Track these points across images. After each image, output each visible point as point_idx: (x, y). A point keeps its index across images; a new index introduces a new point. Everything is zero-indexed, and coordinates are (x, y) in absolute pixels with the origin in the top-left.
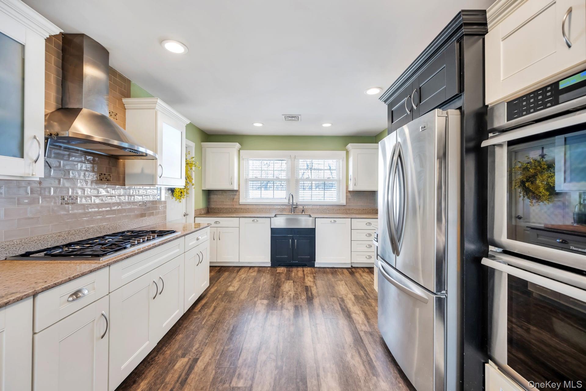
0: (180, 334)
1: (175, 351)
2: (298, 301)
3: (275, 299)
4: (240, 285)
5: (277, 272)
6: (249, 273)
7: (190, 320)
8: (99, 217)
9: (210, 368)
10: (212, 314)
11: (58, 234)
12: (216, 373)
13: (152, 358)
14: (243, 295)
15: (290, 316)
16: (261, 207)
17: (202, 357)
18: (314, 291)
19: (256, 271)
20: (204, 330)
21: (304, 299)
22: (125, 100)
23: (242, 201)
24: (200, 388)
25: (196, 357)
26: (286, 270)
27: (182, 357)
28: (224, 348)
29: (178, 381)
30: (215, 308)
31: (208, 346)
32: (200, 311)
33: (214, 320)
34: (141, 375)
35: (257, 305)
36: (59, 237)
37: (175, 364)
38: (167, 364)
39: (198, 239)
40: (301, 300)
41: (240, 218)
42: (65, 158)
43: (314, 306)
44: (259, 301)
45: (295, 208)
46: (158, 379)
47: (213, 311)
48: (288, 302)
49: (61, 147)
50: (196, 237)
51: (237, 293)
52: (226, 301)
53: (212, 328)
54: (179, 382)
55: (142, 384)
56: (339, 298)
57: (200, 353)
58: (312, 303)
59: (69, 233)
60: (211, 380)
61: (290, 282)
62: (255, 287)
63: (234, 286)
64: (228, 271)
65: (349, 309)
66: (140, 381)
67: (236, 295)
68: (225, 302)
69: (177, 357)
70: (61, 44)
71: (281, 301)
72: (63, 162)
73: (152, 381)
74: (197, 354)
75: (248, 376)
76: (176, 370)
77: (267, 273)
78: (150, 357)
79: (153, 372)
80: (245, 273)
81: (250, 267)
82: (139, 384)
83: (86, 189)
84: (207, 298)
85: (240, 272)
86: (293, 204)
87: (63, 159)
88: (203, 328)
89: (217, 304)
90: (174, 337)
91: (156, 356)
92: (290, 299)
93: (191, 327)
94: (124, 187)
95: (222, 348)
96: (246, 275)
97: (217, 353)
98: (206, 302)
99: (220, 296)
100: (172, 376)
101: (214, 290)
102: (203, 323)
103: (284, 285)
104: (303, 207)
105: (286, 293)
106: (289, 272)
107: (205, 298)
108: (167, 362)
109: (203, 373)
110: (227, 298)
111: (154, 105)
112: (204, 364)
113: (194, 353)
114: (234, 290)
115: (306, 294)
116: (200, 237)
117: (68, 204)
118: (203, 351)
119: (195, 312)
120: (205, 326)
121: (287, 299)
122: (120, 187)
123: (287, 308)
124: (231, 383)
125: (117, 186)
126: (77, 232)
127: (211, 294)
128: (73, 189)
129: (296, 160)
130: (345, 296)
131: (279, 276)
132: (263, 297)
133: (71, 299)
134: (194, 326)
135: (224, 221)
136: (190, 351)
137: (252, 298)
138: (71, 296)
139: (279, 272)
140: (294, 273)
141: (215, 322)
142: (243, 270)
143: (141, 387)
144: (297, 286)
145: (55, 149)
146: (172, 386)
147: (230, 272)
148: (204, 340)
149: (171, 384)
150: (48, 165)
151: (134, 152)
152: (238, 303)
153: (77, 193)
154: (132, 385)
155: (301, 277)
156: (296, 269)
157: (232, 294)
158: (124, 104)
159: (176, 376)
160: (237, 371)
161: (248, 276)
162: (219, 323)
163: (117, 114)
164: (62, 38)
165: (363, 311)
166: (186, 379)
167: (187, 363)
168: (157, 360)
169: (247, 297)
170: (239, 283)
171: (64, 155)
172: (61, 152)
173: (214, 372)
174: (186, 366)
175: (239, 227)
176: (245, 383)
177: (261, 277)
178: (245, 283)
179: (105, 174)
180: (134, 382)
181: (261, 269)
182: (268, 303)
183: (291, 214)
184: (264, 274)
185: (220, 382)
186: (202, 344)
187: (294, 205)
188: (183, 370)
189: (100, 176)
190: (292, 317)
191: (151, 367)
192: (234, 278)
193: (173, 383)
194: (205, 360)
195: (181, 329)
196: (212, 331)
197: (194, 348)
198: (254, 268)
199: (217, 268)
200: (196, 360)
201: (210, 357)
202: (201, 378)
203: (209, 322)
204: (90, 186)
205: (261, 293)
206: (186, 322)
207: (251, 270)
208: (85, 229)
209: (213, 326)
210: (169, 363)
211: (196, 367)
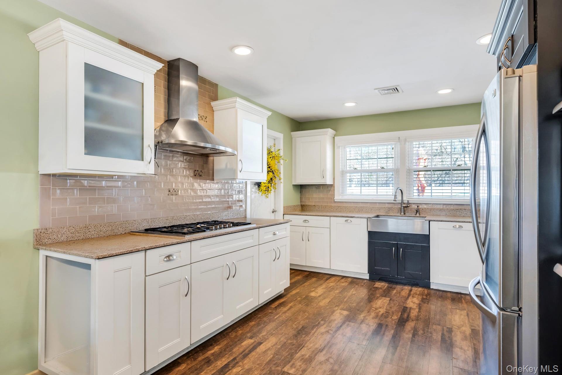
0: (253, 322)
1: (246, 333)
2: (386, 320)
3: (358, 312)
4: (324, 293)
5: (374, 286)
6: (339, 283)
7: (264, 313)
8: (194, 207)
9: (269, 352)
10: (286, 312)
11: (166, 218)
12: (273, 357)
13: (227, 333)
14: (324, 301)
15: (368, 332)
16: (361, 205)
17: (266, 343)
18: (413, 313)
19: (348, 282)
20: (274, 323)
21: (395, 319)
22: (213, 104)
23: (338, 197)
24: (257, 363)
25: (261, 342)
26: (387, 286)
27: (249, 338)
28: (287, 341)
29: (241, 353)
30: (291, 307)
31: (274, 336)
32: (276, 307)
33: (286, 318)
34: (217, 342)
35: (334, 314)
36: (167, 220)
37: (243, 342)
38: (237, 340)
39: (274, 234)
40: (390, 319)
41: (331, 218)
42: (170, 159)
43: (404, 328)
44: (339, 311)
45: (406, 207)
46: (227, 348)
47: (288, 310)
48: (373, 318)
49: (167, 150)
50: (273, 232)
51: (317, 299)
52: (304, 304)
53: (282, 323)
54: (243, 354)
55: (216, 348)
56: (445, 328)
57: (265, 339)
58: (404, 325)
59: (173, 218)
60: (267, 361)
61: (385, 299)
62: (340, 297)
63: (317, 293)
64: (316, 278)
65: (453, 341)
66: (215, 345)
67: (316, 301)
68: (302, 305)
69: (246, 337)
70: (167, 70)
71: (365, 315)
72: (169, 162)
73: (223, 348)
74: (263, 340)
75: (301, 368)
76: (242, 346)
77: (361, 285)
78: (226, 332)
79: (225, 342)
80: (334, 282)
81: (343, 277)
82: (214, 347)
83: (184, 183)
84: (286, 298)
85: (330, 280)
86: (402, 202)
87: (169, 160)
88: (273, 321)
89: (294, 305)
90: (248, 322)
91: (230, 332)
92: (377, 316)
93: (264, 318)
94: (213, 181)
95: (285, 341)
96: (336, 283)
97: (280, 343)
98: (284, 301)
99: (299, 299)
100: (238, 349)
101: (295, 293)
102: (275, 318)
103: (377, 301)
104: (418, 206)
105: (374, 309)
106: (389, 290)
107: (284, 298)
108: (237, 339)
109: (262, 354)
110: (305, 301)
111: (233, 104)
112: (265, 348)
113: (260, 338)
114: (315, 296)
115: (401, 314)
116: (277, 233)
117: (173, 195)
118: (268, 339)
119: (272, 307)
120: (276, 320)
121: (373, 314)
122: (210, 181)
123: (368, 324)
124: (283, 368)
125: (208, 181)
126: (179, 218)
127: (292, 296)
128: (176, 184)
129: (407, 143)
130: (458, 328)
131: (374, 291)
132: (345, 308)
133: (166, 260)
134: (267, 318)
135: (314, 220)
136: (257, 336)
137: (331, 307)
138: (166, 257)
139: (376, 287)
140: (397, 291)
141: (286, 319)
142: (333, 279)
143: (215, 350)
144: (392, 305)
145: (164, 152)
146: (236, 356)
147: (319, 278)
148: (272, 331)
149: (236, 354)
150: (157, 165)
151: (214, 150)
152: (315, 308)
153: (179, 186)
154: (209, 346)
155: (403, 296)
156: (402, 286)
157: (312, 299)
158: (213, 107)
159: (241, 350)
160: (292, 361)
161: (337, 285)
162: (290, 320)
163: (207, 117)
164: (167, 65)
165: (475, 348)
166: (249, 354)
167: (252, 344)
168: (230, 335)
169: (327, 304)
170: (324, 290)
171: (169, 156)
172: (168, 154)
173: (272, 356)
174: (251, 345)
175: (330, 228)
176: (296, 372)
177: (351, 289)
178: (330, 291)
179: (198, 171)
180: (211, 345)
181: (355, 281)
182: (348, 314)
183: (400, 215)
184: (357, 286)
185: (274, 364)
186: (269, 333)
187: (404, 203)
188: (248, 348)
189: (194, 172)
190: (370, 333)
191: (225, 339)
192: (321, 285)
193: (238, 354)
194: (267, 345)
195: (255, 318)
196: (281, 326)
197: (261, 335)
198: (347, 279)
199: (306, 273)
200: (260, 344)
201: (273, 345)
202: (260, 357)
203: (281, 318)
204: (187, 181)
205: (345, 304)
206: (261, 313)
207: (343, 280)
208: (184, 216)
209: (284, 322)
210: (238, 340)
211: (258, 348)
